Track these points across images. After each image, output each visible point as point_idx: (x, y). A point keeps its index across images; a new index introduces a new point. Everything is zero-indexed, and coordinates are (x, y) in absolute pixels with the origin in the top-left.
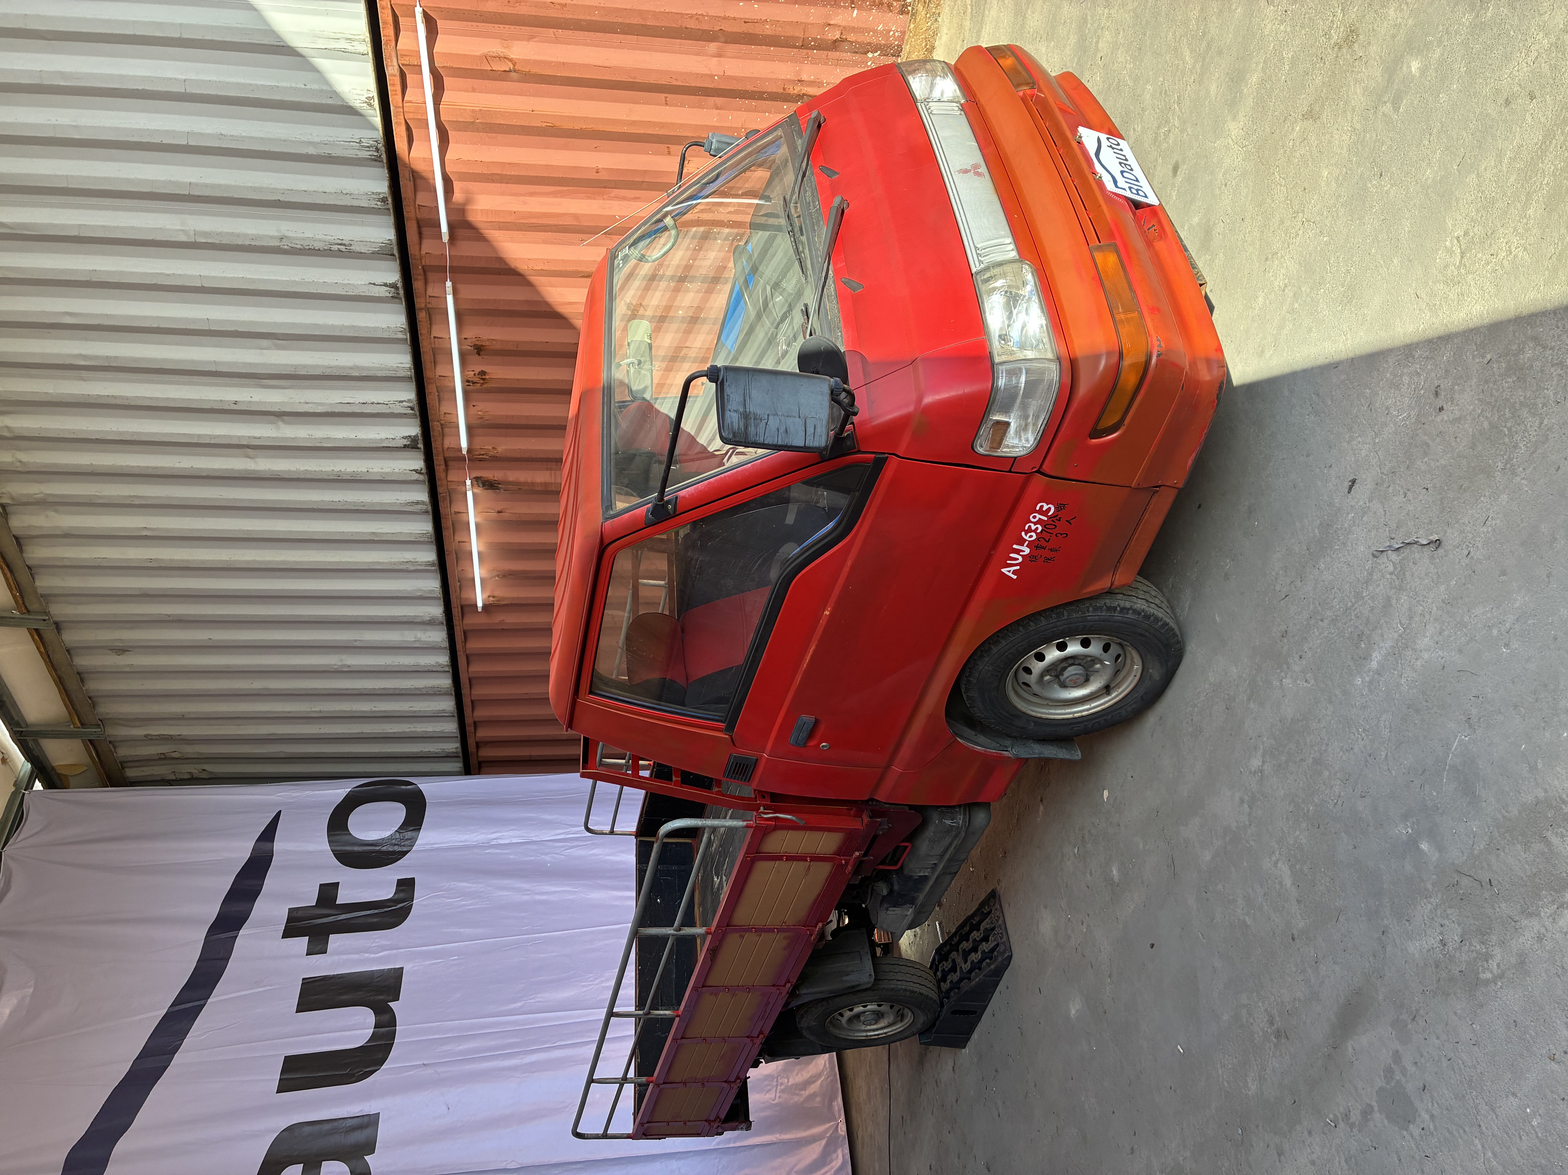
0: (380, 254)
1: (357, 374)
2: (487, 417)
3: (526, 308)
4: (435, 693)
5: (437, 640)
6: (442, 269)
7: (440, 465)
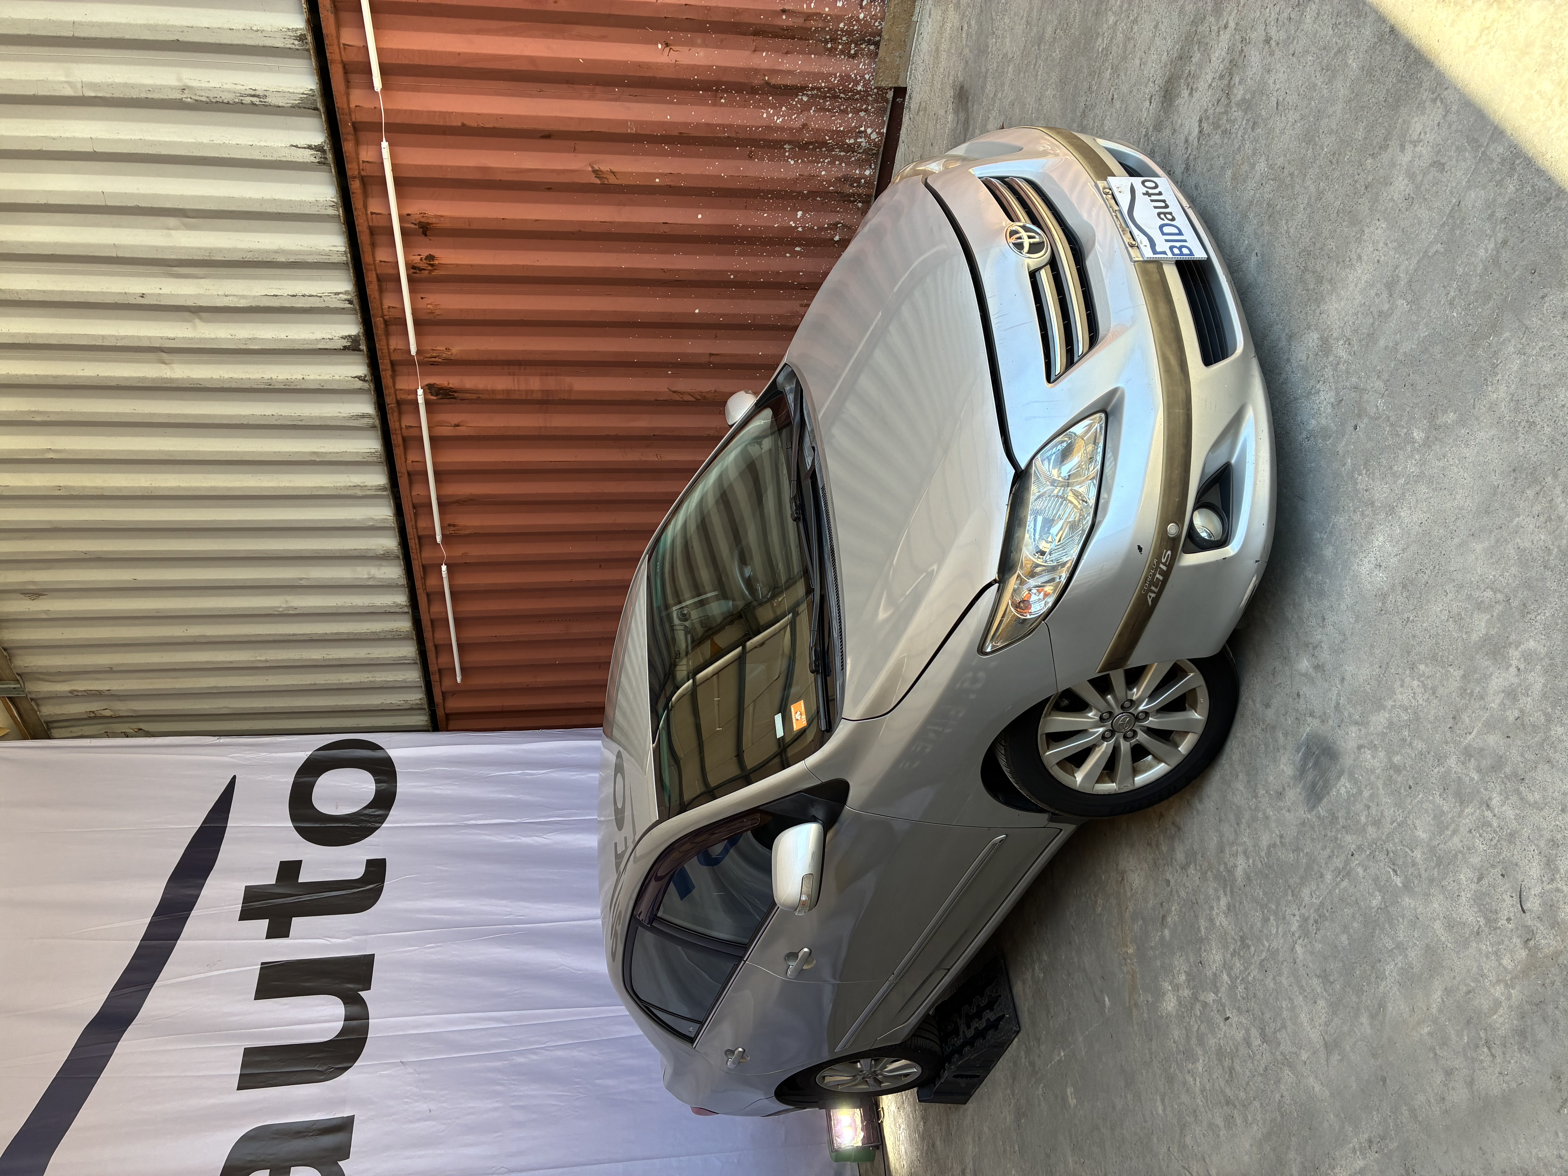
0: (301, 108)
1: (284, 260)
2: (438, 312)
3: (477, 176)
4: (394, 638)
5: (393, 576)
6: (376, 127)
7: (386, 370)
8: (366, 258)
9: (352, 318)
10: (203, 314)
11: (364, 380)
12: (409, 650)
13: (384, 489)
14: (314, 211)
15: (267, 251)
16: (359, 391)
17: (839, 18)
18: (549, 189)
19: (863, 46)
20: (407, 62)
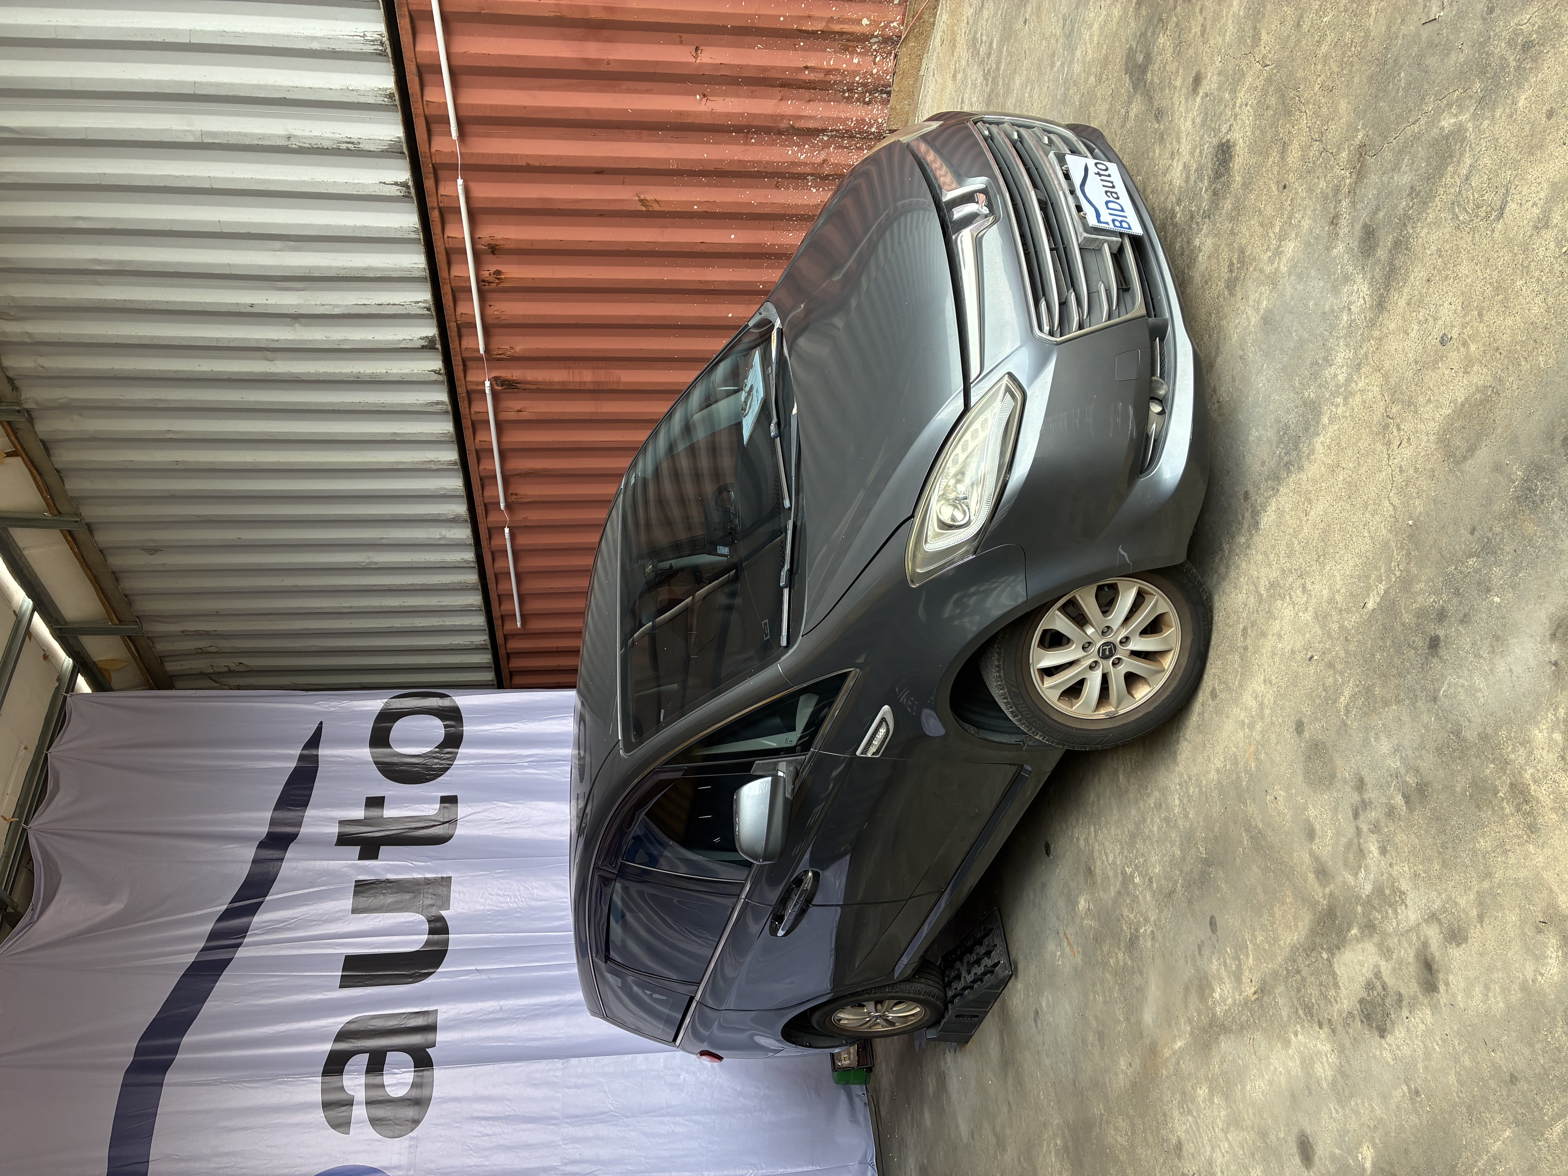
0: (388, 153)
1: (373, 276)
2: (504, 317)
3: (539, 206)
4: (462, 589)
5: (462, 537)
6: (453, 167)
7: (458, 365)
8: (443, 273)
9: (430, 321)
10: (303, 320)
11: (439, 374)
12: (476, 599)
13: (455, 463)
14: (398, 235)
15: (358, 269)
16: (435, 382)
17: (855, 73)
18: (601, 215)
19: (877, 95)
20: (480, 114)
